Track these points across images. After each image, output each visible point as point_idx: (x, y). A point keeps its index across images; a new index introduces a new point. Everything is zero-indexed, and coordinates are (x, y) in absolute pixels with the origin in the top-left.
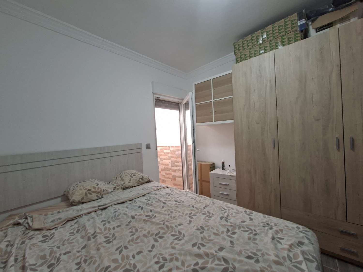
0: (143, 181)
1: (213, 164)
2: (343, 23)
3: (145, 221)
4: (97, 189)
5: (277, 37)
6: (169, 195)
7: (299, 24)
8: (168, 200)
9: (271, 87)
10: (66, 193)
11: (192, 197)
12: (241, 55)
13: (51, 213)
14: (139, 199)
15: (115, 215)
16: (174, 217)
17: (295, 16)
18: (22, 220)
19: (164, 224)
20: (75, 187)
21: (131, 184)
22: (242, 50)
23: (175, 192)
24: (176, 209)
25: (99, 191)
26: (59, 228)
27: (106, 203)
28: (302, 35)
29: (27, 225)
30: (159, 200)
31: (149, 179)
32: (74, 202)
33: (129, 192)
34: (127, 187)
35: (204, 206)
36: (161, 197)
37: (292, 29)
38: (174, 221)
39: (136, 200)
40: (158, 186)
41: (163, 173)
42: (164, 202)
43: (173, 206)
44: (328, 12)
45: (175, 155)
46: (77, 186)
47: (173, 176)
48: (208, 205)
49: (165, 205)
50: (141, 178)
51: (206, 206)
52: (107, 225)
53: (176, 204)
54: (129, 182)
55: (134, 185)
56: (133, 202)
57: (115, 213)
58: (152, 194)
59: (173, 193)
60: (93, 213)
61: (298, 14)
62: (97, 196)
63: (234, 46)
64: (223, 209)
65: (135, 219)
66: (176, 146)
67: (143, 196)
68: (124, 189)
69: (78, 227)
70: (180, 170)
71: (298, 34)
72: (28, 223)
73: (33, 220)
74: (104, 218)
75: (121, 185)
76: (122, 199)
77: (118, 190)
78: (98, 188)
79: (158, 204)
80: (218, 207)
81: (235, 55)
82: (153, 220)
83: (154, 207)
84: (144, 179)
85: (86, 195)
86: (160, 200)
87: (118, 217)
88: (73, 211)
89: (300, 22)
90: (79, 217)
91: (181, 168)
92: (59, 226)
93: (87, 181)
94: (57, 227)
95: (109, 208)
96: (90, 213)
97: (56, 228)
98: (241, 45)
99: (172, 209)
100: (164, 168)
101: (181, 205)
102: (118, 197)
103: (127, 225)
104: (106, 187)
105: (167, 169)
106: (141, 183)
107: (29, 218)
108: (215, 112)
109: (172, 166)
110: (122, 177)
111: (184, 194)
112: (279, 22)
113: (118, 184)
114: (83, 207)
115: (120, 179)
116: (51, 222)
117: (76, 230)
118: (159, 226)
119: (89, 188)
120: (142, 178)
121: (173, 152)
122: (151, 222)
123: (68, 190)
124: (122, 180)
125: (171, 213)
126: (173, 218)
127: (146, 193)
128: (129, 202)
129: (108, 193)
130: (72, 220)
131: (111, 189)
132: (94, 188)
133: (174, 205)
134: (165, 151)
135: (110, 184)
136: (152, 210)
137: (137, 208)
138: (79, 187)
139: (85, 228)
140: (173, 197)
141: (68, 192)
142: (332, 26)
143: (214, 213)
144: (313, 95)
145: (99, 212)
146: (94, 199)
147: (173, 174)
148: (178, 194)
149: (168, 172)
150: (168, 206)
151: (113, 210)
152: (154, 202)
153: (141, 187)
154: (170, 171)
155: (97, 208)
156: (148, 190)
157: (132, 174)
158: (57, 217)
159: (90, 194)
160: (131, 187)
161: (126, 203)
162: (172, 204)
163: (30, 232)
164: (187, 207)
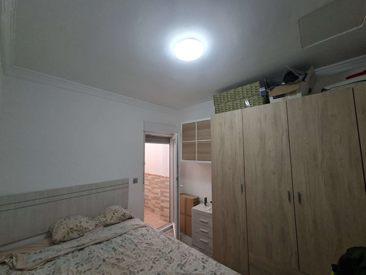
0: (124, 218)
1: (197, 198)
2: (292, 95)
3: (114, 265)
4: (79, 228)
5: (245, 97)
6: (143, 236)
7: (261, 91)
8: (140, 241)
9: (240, 139)
10: (50, 230)
11: (163, 240)
12: (219, 107)
13: (34, 252)
14: (115, 239)
15: (89, 258)
16: (140, 262)
17: (257, 84)
18: (8, 259)
19: (128, 269)
20: (59, 225)
21: (112, 222)
22: (220, 102)
23: (149, 233)
24: (145, 252)
25: (81, 229)
26: (38, 269)
27: (84, 243)
28: (263, 99)
29: (11, 265)
30: (132, 241)
31: (130, 215)
32: (56, 241)
33: (108, 230)
34: (108, 224)
35: (169, 251)
36: (135, 238)
37: (256, 93)
38: (138, 266)
39: (112, 240)
40: (136, 225)
41: (153, 202)
42: (136, 244)
43: (142, 249)
44: (281, 85)
45: (164, 186)
46: (61, 224)
47: (162, 207)
48: (174, 250)
49: (136, 248)
50: (122, 215)
51: (171, 251)
52: (80, 268)
53: (146, 247)
54: (111, 220)
55: (115, 222)
56: (109, 242)
57: (89, 256)
58: (128, 234)
59: (148, 233)
60: (70, 255)
61: (260, 82)
62: (78, 234)
63: (214, 98)
64: (184, 255)
65: (105, 263)
66: (165, 177)
67: (120, 235)
68: (105, 226)
69: (54, 269)
70: (168, 201)
71: (260, 98)
72: (12, 263)
73: (17, 259)
74: (79, 260)
75: (103, 222)
76: (100, 239)
77: (100, 227)
78: (81, 226)
79: (130, 246)
80: (180, 253)
81: (215, 105)
82: (121, 264)
83: (126, 249)
84: (126, 216)
85: (68, 234)
86: (134, 241)
87: (91, 260)
88: (53, 251)
89: (261, 89)
90: (57, 258)
91: (169, 199)
92: (39, 267)
93: (71, 218)
94: (37, 267)
95: (85, 249)
96: (67, 254)
97: (35, 269)
98: (219, 99)
99: (141, 253)
100: (154, 196)
101: (150, 248)
102: (97, 235)
103: (97, 269)
104: (88, 225)
105: (157, 198)
106: (122, 220)
107: (14, 257)
108: (198, 152)
109: (161, 196)
110: (105, 213)
111: (157, 236)
112: (246, 86)
113: (101, 221)
114: (63, 247)
115: (103, 215)
116: (33, 262)
117: (52, 272)
118: (123, 271)
119: (71, 226)
120: (124, 215)
121: (163, 182)
122: (118, 266)
123: (53, 227)
124: (105, 217)
125: (138, 257)
126: (138, 263)
127: (123, 233)
128: (105, 243)
129: (89, 231)
130: (51, 260)
131: (93, 227)
132: (77, 226)
133: (144, 247)
134: (156, 180)
135: (93, 220)
136: (123, 253)
137: (111, 249)
138: (63, 225)
139: (60, 270)
140: (146, 239)
141: (52, 230)
142: (284, 96)
143: (175, 259)
144: (270, 151)
145: (76, 254)
146: (74, 237)
147: (162, 204)
148: (152, 235)
149: (157, 201)
150: (138, 249)
151: (89, 252)
152: (128, 244)
153: (121, 225)
154: (159, 200)
155: (75, 249)
156: (126, 229)
157: (115, 211)
158: (38, 257)
159: (72, 232)
160: (112, 224)
161: (102, 243)
162: (142, 247)
163: (12, 272)
164: (155, 251)
